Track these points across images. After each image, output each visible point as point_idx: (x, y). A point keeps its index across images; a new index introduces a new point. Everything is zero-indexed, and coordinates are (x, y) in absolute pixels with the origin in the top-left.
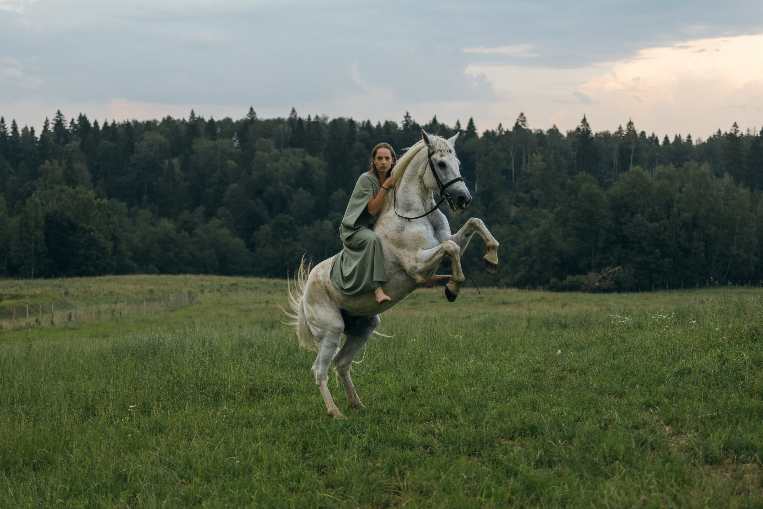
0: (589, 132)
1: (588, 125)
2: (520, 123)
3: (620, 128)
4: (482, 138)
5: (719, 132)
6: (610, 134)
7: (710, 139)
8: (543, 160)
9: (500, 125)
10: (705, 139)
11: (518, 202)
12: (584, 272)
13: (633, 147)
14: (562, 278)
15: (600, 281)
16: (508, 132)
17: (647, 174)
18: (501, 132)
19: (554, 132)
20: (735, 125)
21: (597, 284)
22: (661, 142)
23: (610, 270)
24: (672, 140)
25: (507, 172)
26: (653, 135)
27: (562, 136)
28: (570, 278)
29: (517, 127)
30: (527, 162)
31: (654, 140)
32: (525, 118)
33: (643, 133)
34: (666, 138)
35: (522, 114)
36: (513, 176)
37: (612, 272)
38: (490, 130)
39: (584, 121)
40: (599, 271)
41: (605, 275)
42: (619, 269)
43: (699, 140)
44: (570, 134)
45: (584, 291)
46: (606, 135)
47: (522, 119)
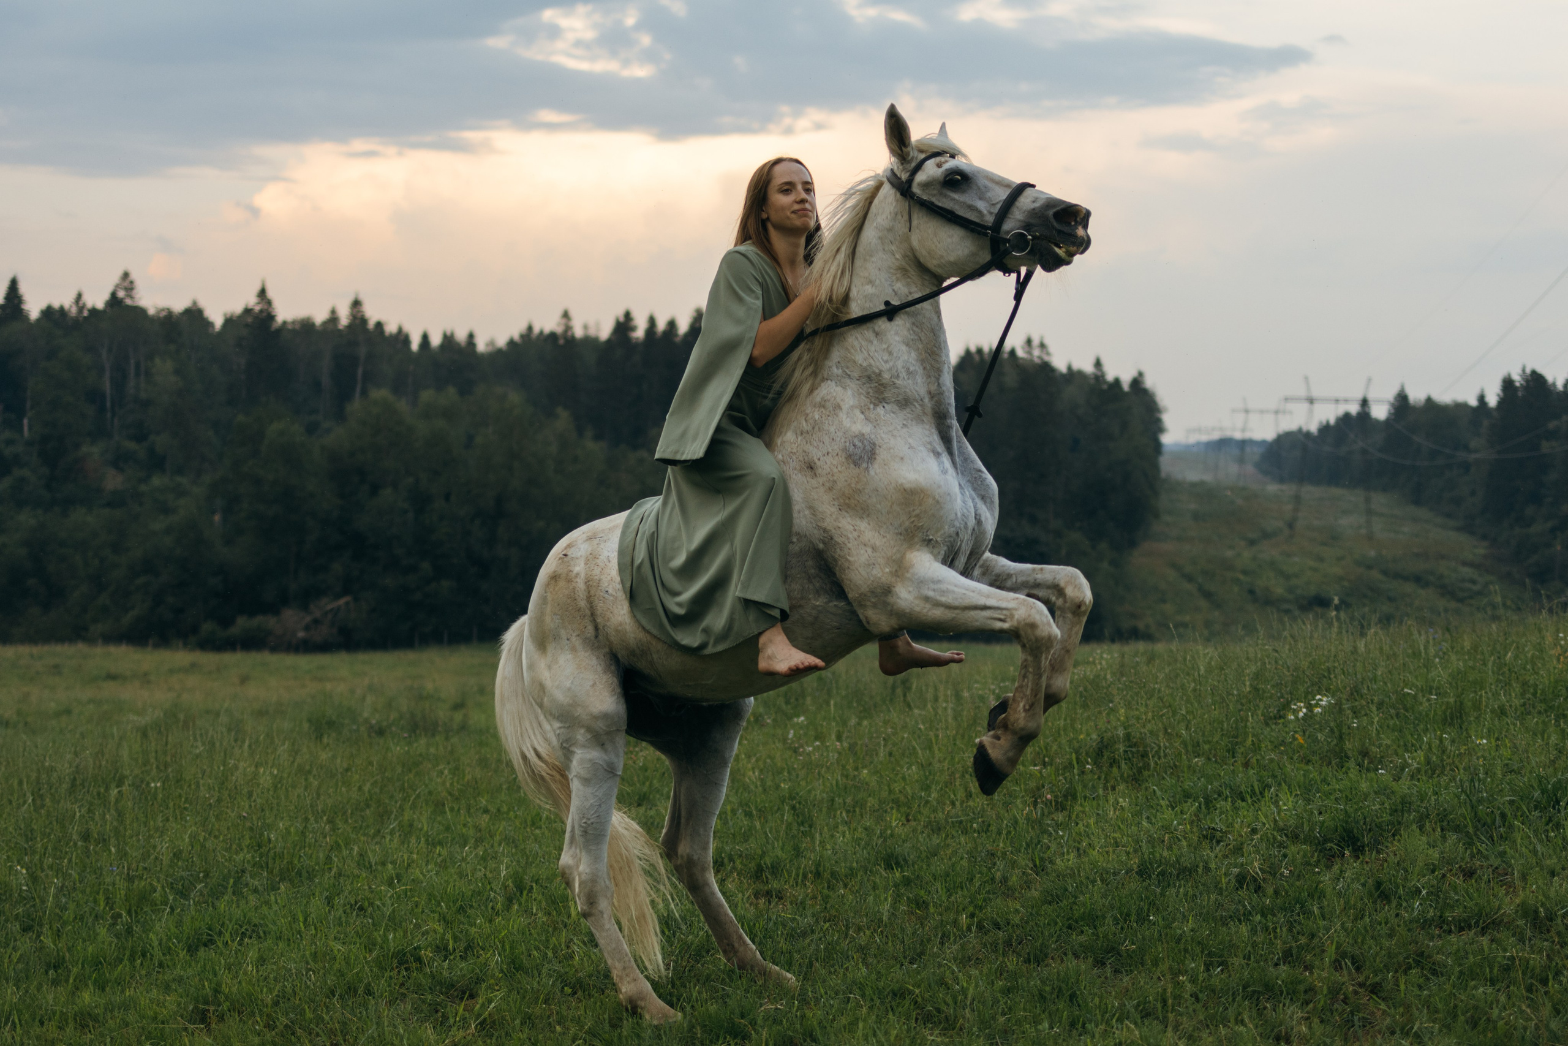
0: (271, 317)
1: (269, 303)
2: (121, 294)
3: (333, 312)
4: (38, 320)
5: (530, 328)
6: (313, 325)
7: (511, 343)
8: (177, 372)
9: (79, 296)
10: (501, 342)
11: (119, 460)
12: (273, 609)
13: (362, 351)
14: (226, 622)
15: (307, 628)
16: (94, 311)
17: (403, 405)
18: (81, 309)
19: (194, 314)
20: (566, 315)
21: (301, 634)
22: (415, 345)
23: (328, 604)
24: (436, 340)
25: (95, 396)
26: (400, 330)
27: (209, 324)
28: (242, 623)
29: (114, 301)
30: (137, 375)
31: (402, 338)
32: (132, 282)
33: (379, 325)
34: (425, 338)
35: (126, 275)
36: (108, 404)
37: (331, 610)
38: (56, 305)
39: (262, 293)
40: (305, 607)
41: (318, 614)
42: (347, 603)
43: (491, 343)
44: (229, 321)
45: (274, 649)
46: (306, 326)
47: (126, 284)
